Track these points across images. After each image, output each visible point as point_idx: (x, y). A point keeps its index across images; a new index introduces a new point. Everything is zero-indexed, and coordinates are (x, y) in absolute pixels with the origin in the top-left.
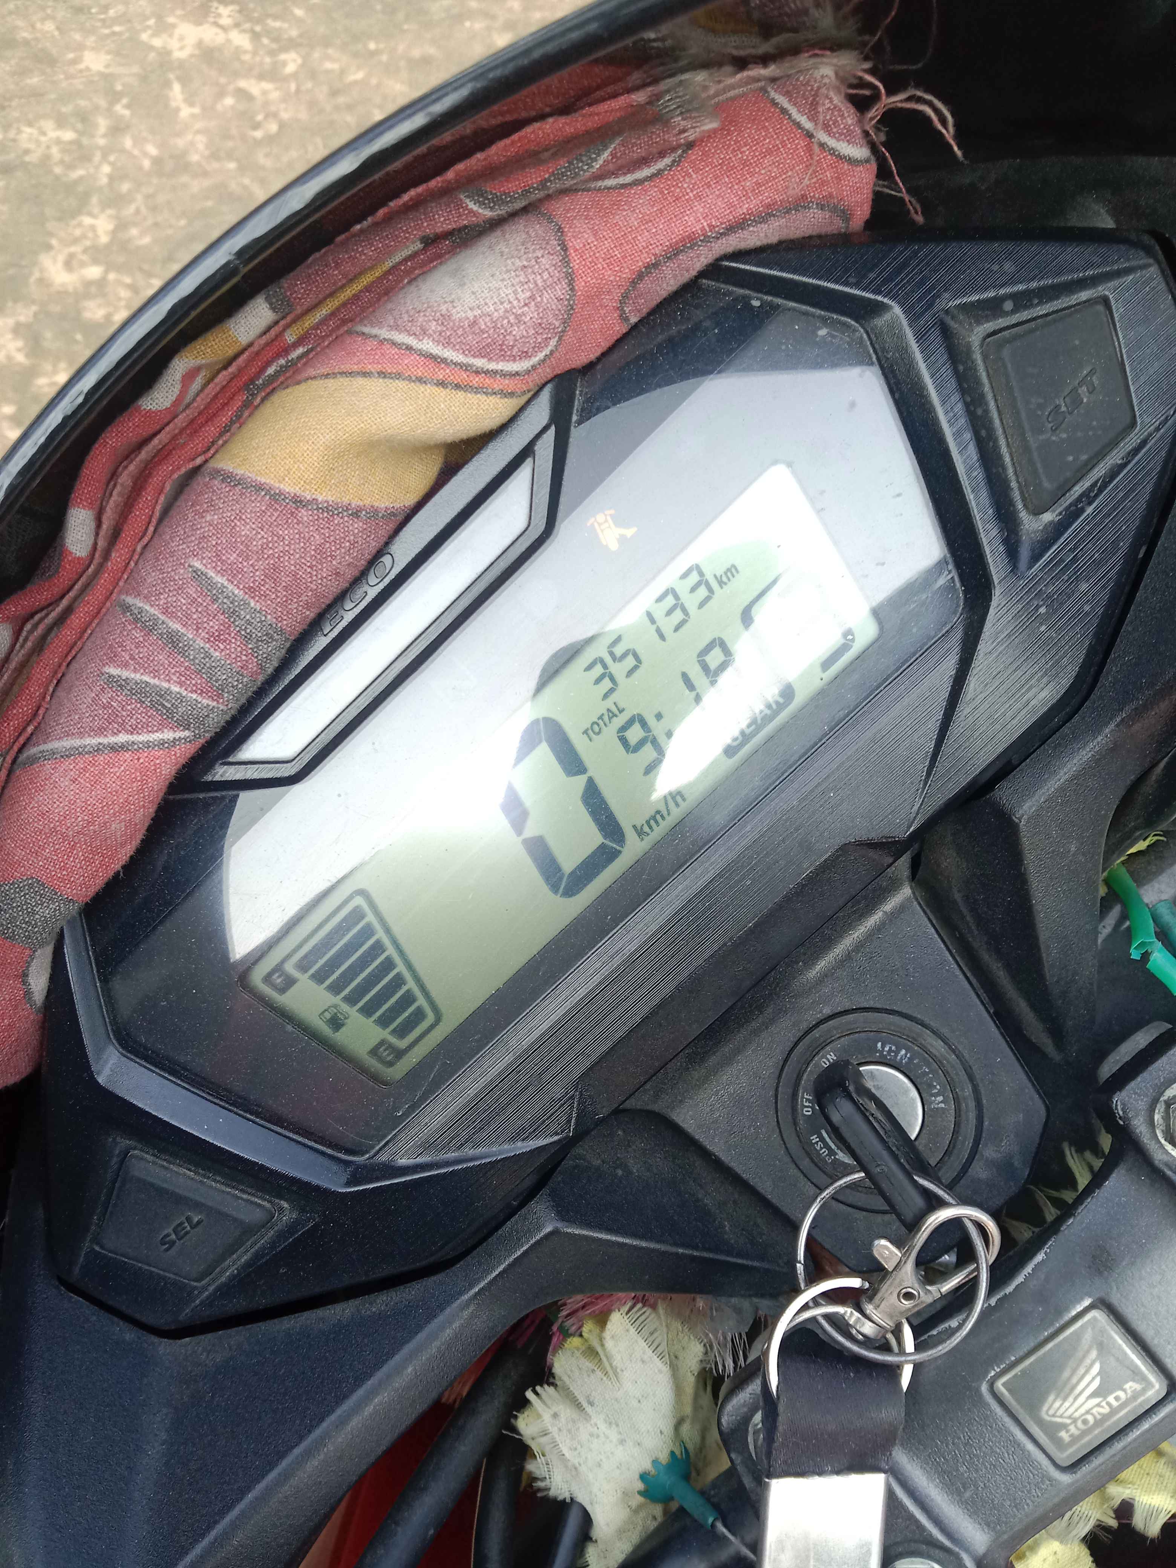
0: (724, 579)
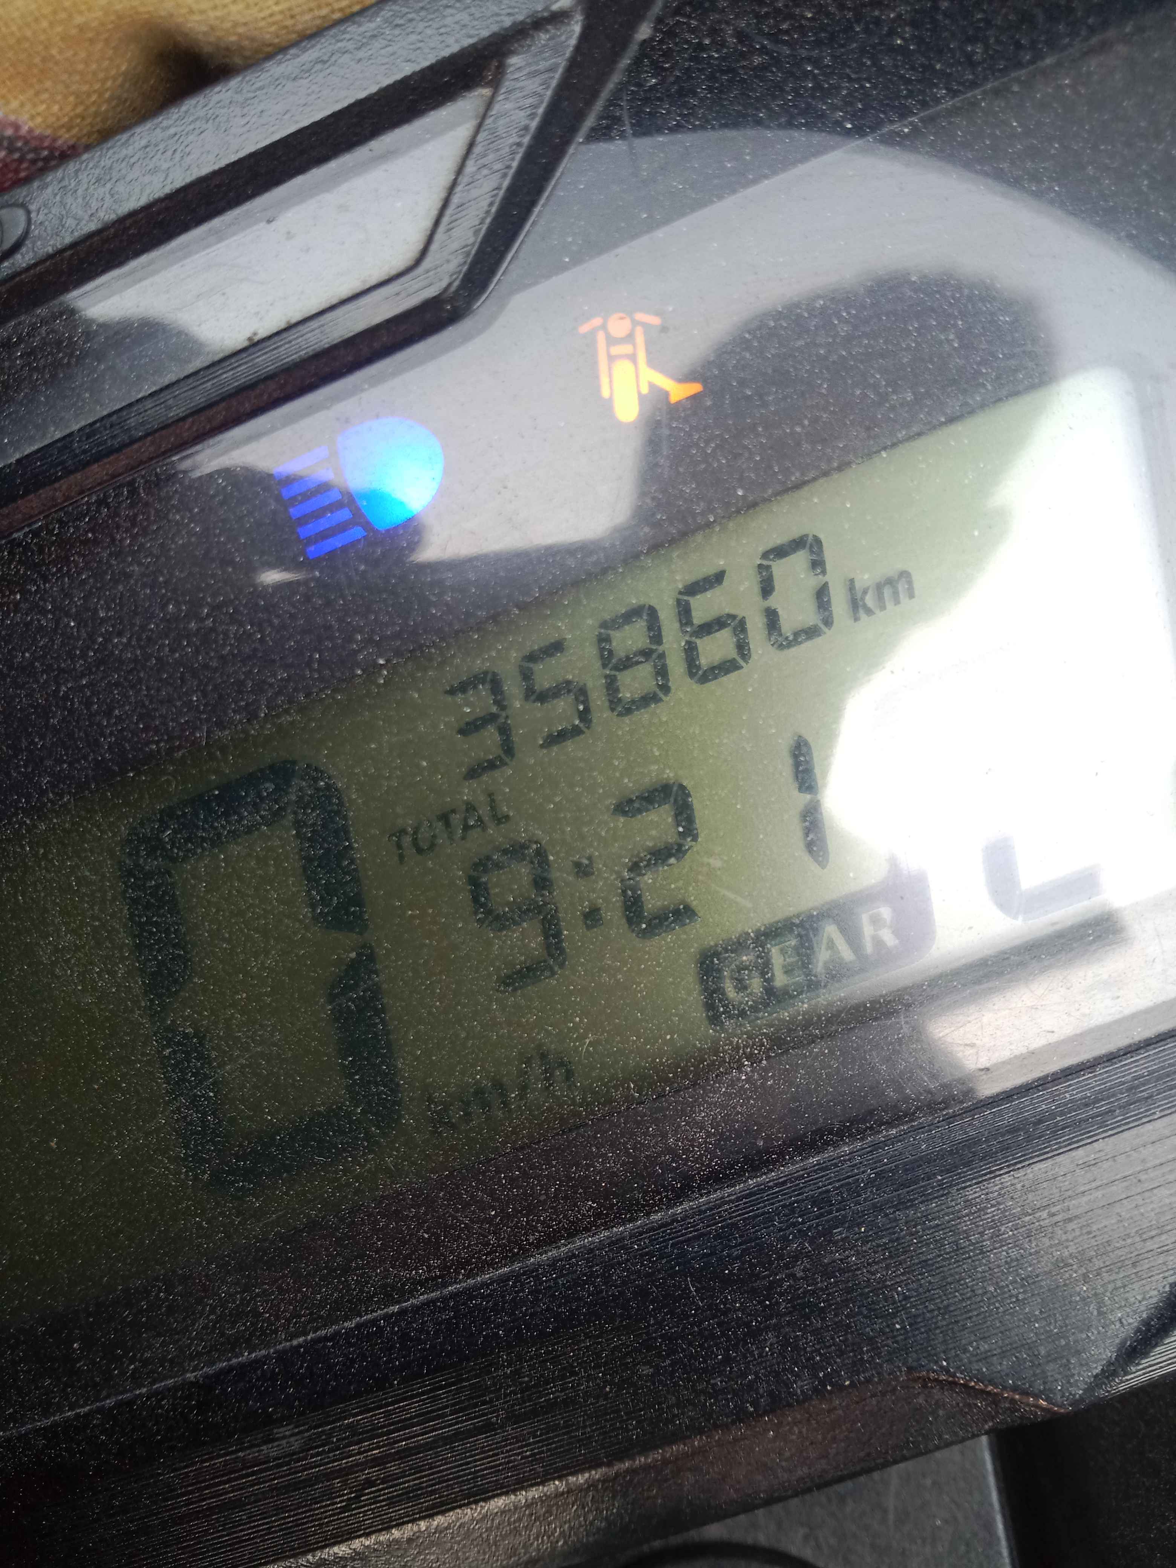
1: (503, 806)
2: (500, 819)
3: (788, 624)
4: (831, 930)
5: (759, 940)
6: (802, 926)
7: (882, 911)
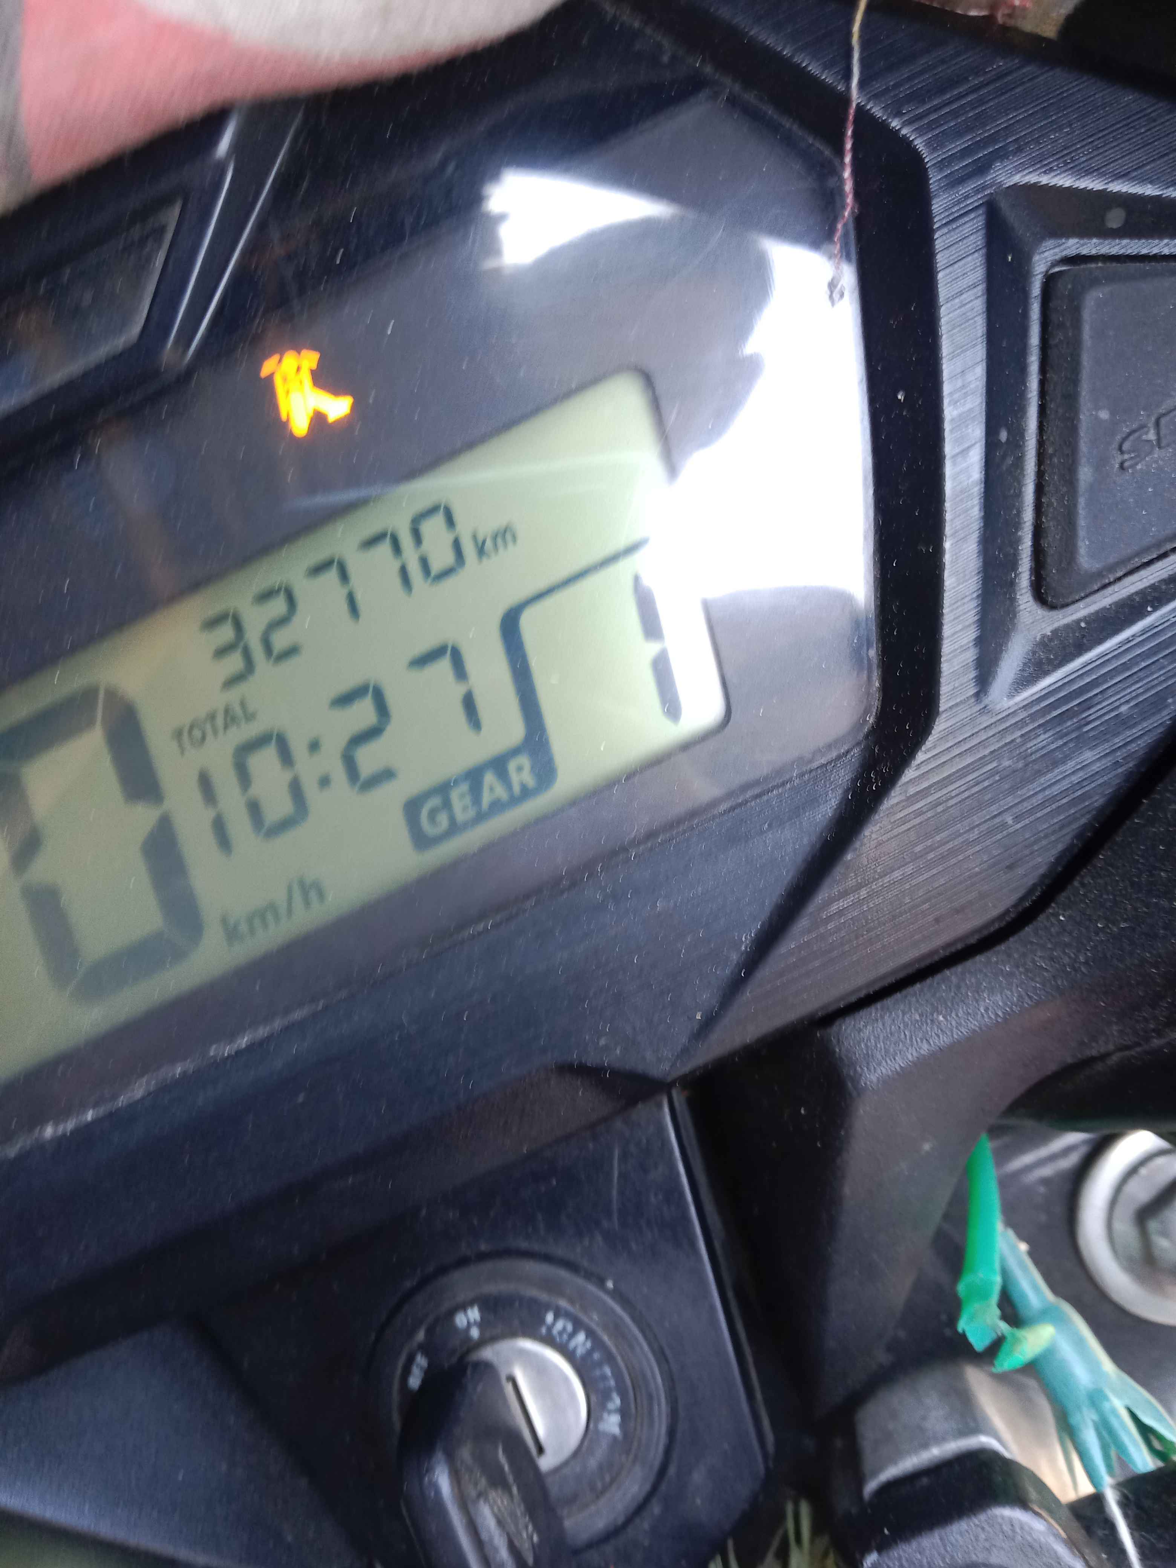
0: (489, 544)
1: (251, 708)
2: (250, 717)
3: (436, 566)
4: (489, 778)
5: (443, 789)
6: (474, 777)
7: (524, 760)
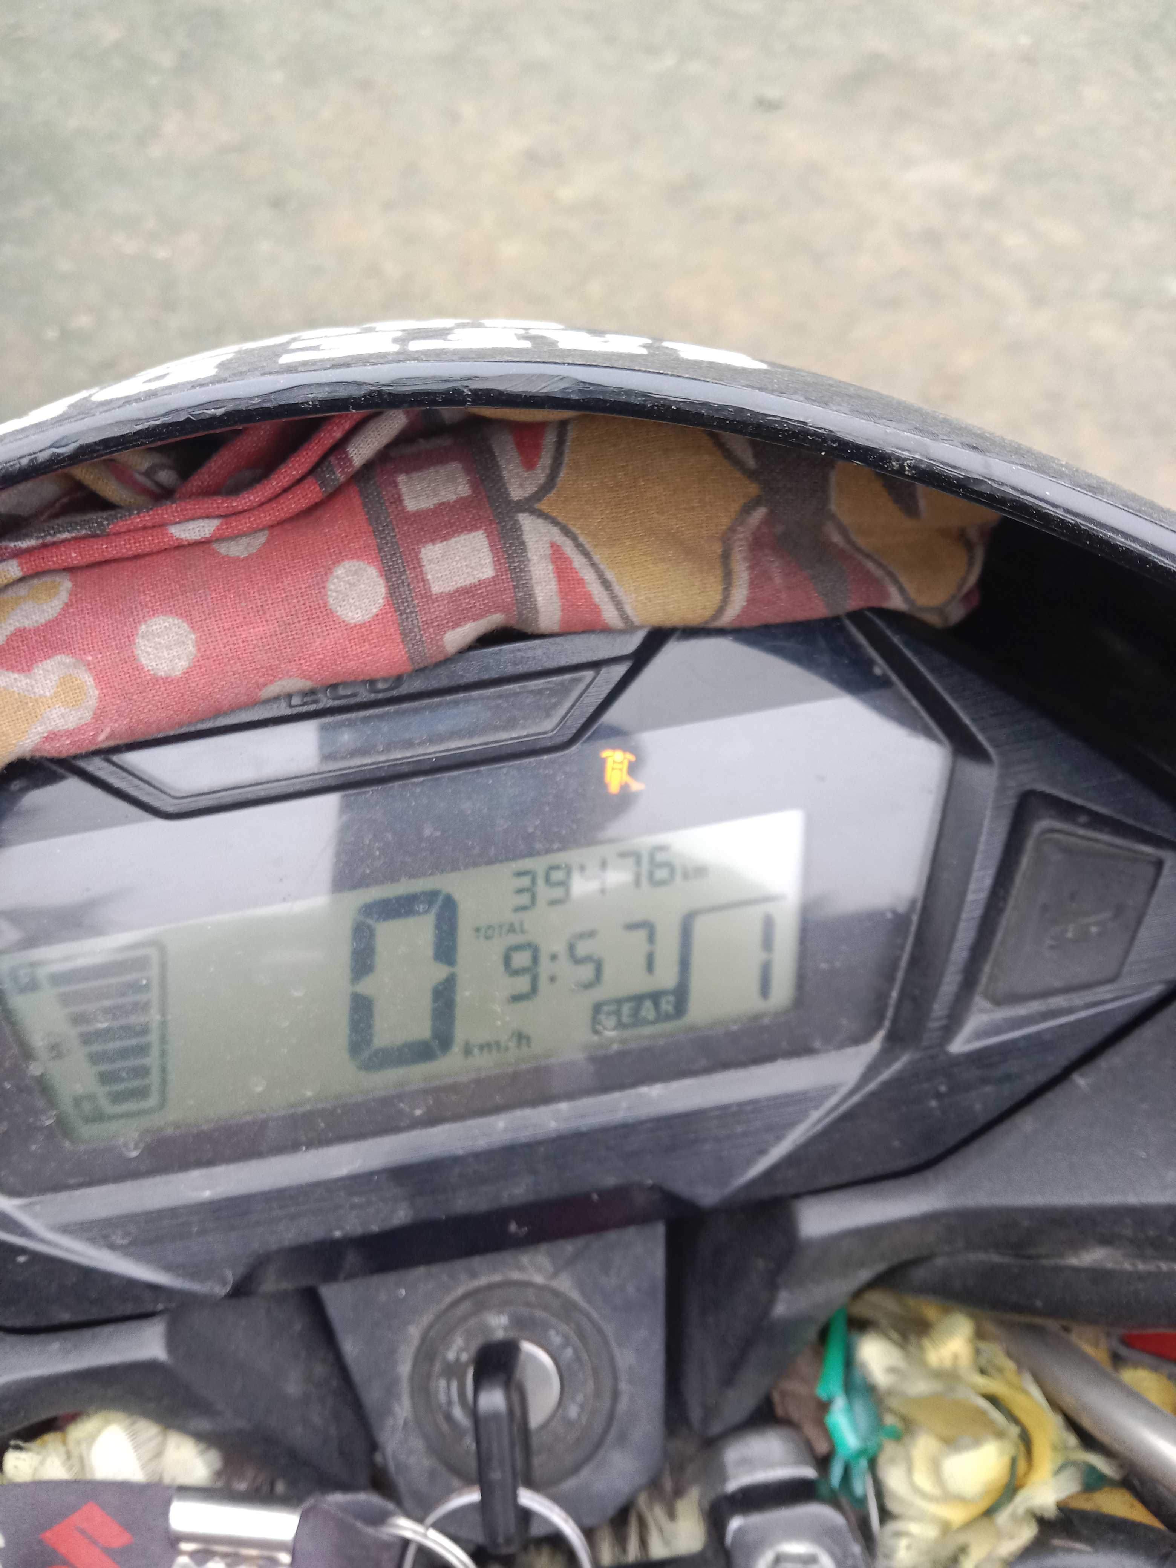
0: (691, 874)
1: (526, 926)
3: (657, 878)
4: (648, 1003)
5: (619, 1002)
6: (638, 999)
7: (671, 998)
